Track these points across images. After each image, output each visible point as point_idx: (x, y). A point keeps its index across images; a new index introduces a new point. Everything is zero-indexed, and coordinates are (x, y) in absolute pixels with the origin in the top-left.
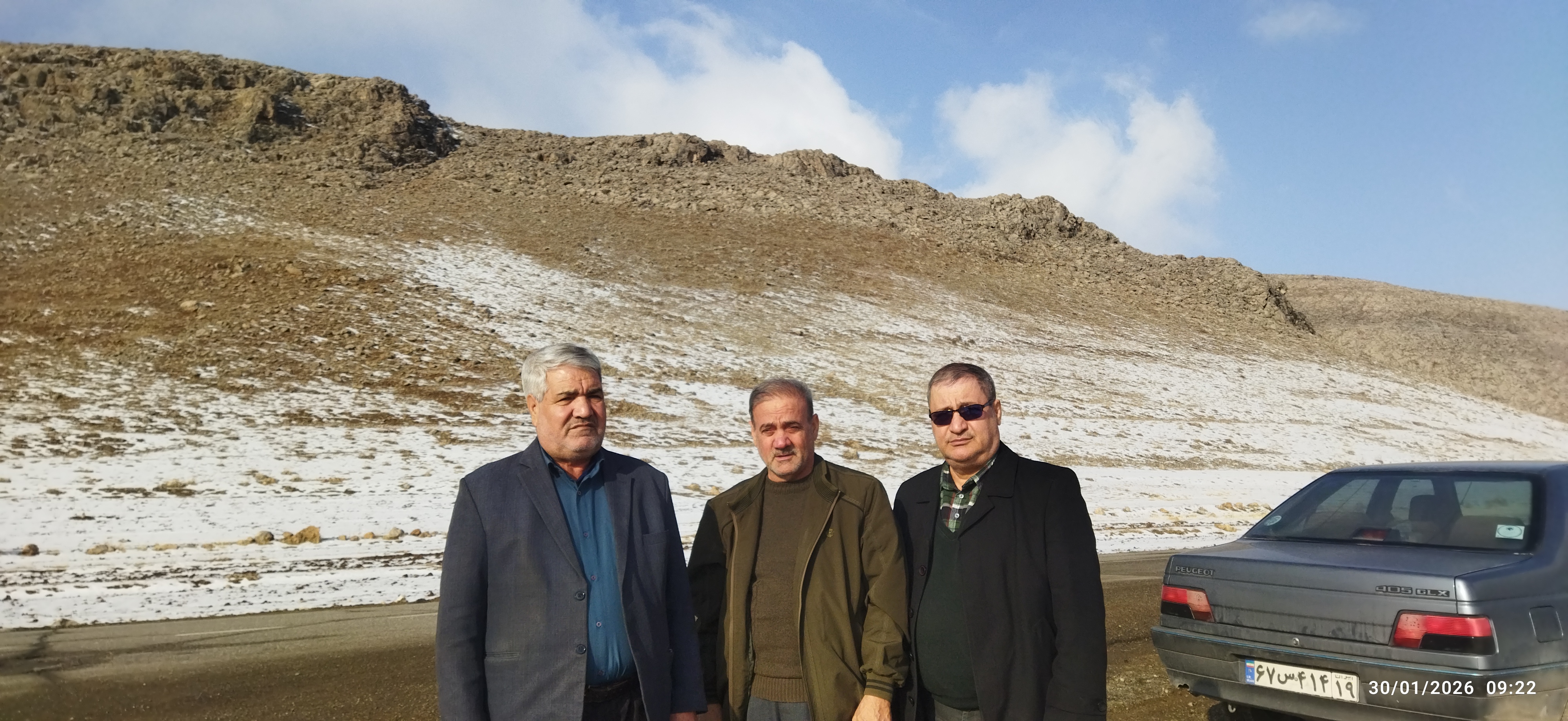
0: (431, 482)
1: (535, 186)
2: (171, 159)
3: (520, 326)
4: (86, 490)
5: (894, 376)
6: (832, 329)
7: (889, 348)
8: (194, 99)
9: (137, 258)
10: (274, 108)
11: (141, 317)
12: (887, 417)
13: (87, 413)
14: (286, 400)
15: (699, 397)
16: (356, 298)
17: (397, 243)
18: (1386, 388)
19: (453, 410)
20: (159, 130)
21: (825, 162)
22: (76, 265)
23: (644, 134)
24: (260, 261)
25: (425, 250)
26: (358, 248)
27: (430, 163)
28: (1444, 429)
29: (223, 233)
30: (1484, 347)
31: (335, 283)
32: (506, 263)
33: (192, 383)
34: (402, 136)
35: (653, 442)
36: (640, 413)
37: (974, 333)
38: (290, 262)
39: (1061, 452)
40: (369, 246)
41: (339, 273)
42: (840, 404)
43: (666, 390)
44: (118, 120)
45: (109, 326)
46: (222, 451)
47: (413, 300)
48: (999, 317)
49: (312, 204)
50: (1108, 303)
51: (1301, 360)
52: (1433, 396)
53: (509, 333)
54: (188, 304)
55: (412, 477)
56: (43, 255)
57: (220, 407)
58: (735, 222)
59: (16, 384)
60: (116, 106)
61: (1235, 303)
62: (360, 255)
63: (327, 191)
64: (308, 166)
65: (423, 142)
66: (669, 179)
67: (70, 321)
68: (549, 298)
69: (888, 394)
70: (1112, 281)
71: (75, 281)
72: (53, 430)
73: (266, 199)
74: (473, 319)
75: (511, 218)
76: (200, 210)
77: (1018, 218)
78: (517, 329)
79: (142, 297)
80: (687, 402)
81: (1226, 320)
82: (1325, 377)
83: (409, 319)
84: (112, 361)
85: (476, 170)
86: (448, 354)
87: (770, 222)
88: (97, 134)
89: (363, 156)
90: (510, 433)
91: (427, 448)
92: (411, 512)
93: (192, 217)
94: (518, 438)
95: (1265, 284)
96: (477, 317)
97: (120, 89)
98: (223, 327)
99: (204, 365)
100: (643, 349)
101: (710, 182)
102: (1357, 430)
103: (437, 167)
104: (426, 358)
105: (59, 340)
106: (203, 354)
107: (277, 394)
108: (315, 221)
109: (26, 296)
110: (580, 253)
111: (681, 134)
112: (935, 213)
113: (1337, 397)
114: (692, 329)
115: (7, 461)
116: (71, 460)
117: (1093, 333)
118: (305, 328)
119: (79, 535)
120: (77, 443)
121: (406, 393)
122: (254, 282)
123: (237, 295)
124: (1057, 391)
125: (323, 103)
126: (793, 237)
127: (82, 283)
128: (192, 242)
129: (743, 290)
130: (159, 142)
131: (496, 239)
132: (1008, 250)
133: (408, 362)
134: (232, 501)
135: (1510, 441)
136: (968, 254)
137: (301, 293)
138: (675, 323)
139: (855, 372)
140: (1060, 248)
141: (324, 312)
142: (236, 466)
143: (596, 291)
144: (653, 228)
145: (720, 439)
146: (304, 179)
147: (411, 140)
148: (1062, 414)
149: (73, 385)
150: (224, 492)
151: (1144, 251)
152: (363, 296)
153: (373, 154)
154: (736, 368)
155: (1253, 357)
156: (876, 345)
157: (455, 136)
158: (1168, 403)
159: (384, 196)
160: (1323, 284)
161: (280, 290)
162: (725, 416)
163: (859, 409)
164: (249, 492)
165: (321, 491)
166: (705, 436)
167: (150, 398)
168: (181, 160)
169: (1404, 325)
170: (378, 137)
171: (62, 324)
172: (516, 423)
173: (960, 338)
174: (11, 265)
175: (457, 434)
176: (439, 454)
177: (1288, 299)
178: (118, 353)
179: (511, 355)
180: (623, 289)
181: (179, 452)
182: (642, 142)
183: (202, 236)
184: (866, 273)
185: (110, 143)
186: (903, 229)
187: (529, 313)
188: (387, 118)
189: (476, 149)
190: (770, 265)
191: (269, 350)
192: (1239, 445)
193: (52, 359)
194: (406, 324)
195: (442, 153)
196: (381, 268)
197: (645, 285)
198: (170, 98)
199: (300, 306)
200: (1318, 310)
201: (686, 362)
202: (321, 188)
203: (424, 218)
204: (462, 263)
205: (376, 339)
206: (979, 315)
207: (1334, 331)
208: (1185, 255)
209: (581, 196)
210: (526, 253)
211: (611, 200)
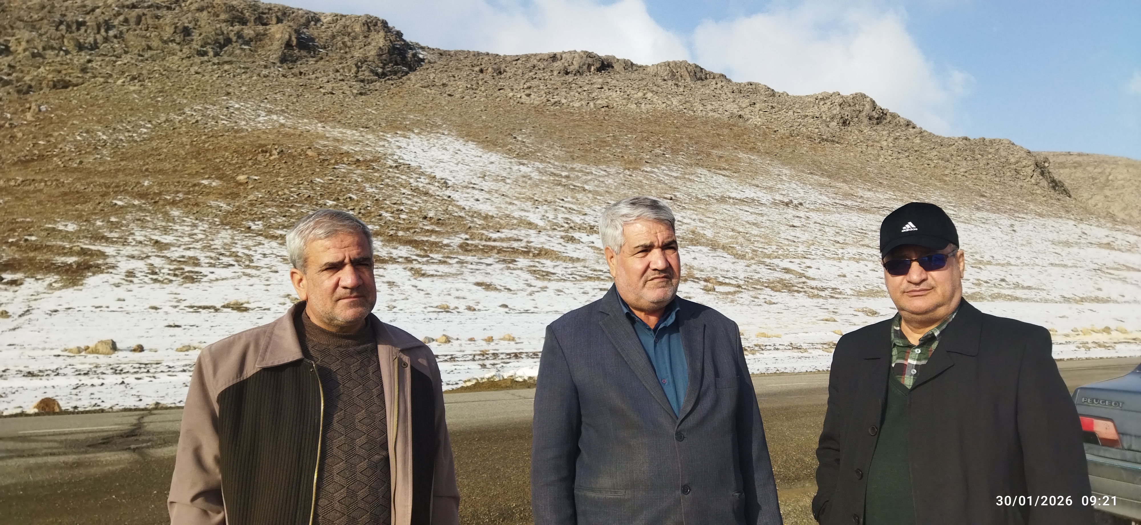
0: (408, 304)
1: (477, 92)
2: (228, 76)
3: (468, 193)
4: (176, 307)
5: (741, 230)
6: (694, 195)
7: (737, 208)
8: (242, 32)
9: (206, 145)
10: (296, 38)
11: (210, 187)
12: (737, 260)
13: (175, 253)
15: (595, 245)
16: (355, 174)
17: (382, 133)
18: (1128, 239)
19: (422, 253)
20: (219, 55)
21: (689, 70)
22: (165, 150)
23: (555, 52)
24: (289, 148)
25: (401, 139)
26: (355, 137)
27: (404, 76)
29: (264, 128)
31: (341, 163)
32: (457, 148)
33: (246, 233)
34: (384, 57)
35: (564, 278)
36: (554, 257)
37: (802, 198)
38: (310, 148)
39: (870, 287)
40: (363, 136)
41: (343, 156)
42: (700, 250)
43: (572, 239)
44: (190, 48)
45: (188, 193)
46: (267, 280)
47: (394, 174)
48: (821, 185)
49: (324, 107)
50: (907, 174)
51: (1061, 217)
53: (461, 198)
54: (242, 178)
55: (395, 301)
56: (142, 144)
57: (265, 250)
58: (622, 116)
59: (127, 233)
60: (189, 38)
61: (1009, 174)
62: (357, 143)
63: (334, 97)
64: (320, 79)
65: (399, 62)
66: (573, 85)
67: (162, 189)
68: (488, 173)
69: (737, 243)
70: (910, 158)
71: (165, 161)
72: (153, 265)
73: (293, 103)
74: (435, 188)
75: (461, 115)
76: (248, 112)
77: (836, 110)
78: (466, 195)
79: (210, 173)
80: (587, 248)
81: (1002, 187)
82: (1079, 231)
83: (391, 188)
84: (191, 217)
85: (436, 80)
86: (419, 213)
87: (648, 115)
88: (176, 58)
89: (357, 72)
90: (462, 270)
91: (405, 280)
93: (243, 116)
94: (468, 273)
95: (1033, 159)
96: (438, 187)
97: (191, 26)
98: (266, 194)
99: (253, 220)
100: (556, 210)
101: (604, 86)
102: (1104, 272)
103: (409, 79)
104: (403, 216)
105: (155, 202)
106: (253, 213)
108: (326, 119)
109: (132, 172)
110: (510, 140)
111: (582, 51)
112: (773, 107)
113: (1088, 247)
114: (590, 195)
115: (122, 286)
116: (165, 286)
117: (895, 197)
118: (321, 194)
119: (171, 338)
120: (169, 274)
121: (390, 241)
122: (286, 162)
123: (274, 171)
124: (866, 241)
125: (330, 34)
126: (665, 126)
127: (170, 163)
128: (243, 134)
129: (628, 166)
130: (218, 63)
131: (450, 130)
132: (829, 135)
133: (391, 219)
136: (798, 138)
137: (318, 170)
138: (578, 191)
139: (711, 227)
140: (869, 132)
141: (333, 183)
143: (522, 167)
144: (562, 121)
146: (318, 89)
147: (390, 59)
148: (871, 258)
149: (165, 234)
150: (269, 309)
151: (936, 134)
152: (359, 172)
153: (364, 71)
155: (1022, 216)
156: (728, 207)
157: (421, 56)
159: (372, 100)
160: (1077, 159)
161: (303, 168)
163: (715, 255)
166: (601, 273)
167: (218, 243)
168: (234, 76)
170: (368, 57)
171: (157, 191)
172: (467, 262)
173: (791, 202)
174: (122, 150)
175: (426, 270)
176: (413, 284)
177: (1050, 171)
178: (195, 212)
179: (462, 214)
180: (541, 166)
181: (238, 281)
182: (554, 58)
183: (250, 130)
184: (720, 153)
185: (186, 64)
186: (748, 120)
187: (475, 184)
188: (373, 44)
189: (435, 65)
190: (647, 148)
191: (297, 210)
192: (1011, 283)
193: (151, 216)
194: (389, 191)
195: (412, 69)
196: (371, 152)
197: (556, 163)
198: (225, 32)
199: (317, 179)
200: (1074, 180)
201: (586, 220)
202: (330, 95)
203: (400, 116)
204: (427, 148)
205: (369, 202)
206: (806, 184)
207: (1086, 195)
208: (969, 137)
209: (510, 98)
210: (472, 141)
211: (532, 101)
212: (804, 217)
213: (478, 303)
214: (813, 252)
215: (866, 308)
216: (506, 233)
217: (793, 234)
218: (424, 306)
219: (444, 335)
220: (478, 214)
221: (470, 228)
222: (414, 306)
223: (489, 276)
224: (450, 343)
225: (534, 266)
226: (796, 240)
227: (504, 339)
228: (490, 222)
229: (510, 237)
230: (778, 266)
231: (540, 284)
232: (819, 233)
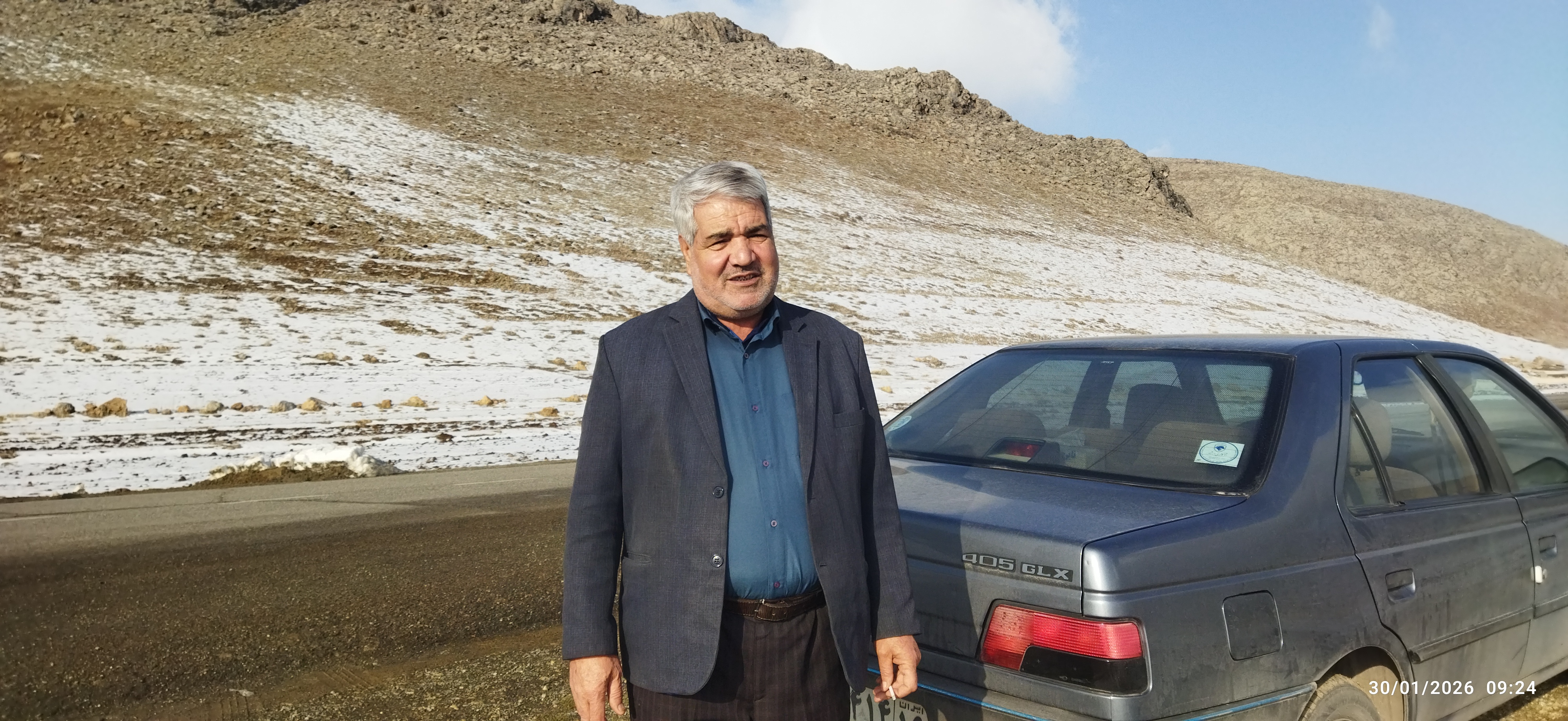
0: (271, 352)
1: (406, 40)
3: (382, 189)
14: (116, 262)
15: (572, 268)
16: (200, 154)
17: (249, 95)
18: (1255, 270)
19: (302, 276)
21: (718, 26)
24: (94, 111)
25: (279, 104)
26: (204, 99)
27: (289, 9)
28: (1306, 311)
29: (55, 79)
30: (1351, 233)
31: (177, 136)
32: (370, 121)
33: (12, 241)
35: (519, 315)
36: (507, 284)
37: (862, 210)
38: (128, 113)
39: (938, 330)
40: (217, 98)
41: (181, 126)
43: (537, 260)
46: (39, 315)
47: (264, 157)
48: (889, 193)
49: (156, 50)
50: (997, 181)
51: (1178, 242)
52: (1299, 279)
53: (370, 196)
54: (12, 156)
55: (249, 347)
57: (41, 268)
58: (622, 86)
61: (1120, 185)
62: (206, 107)
63: (174, 36)
64: (153, 9)
66: (552, 38)
68: (416, 160)
70: (1002, 160)
73: (106, 43)
74: (330, 180)
75: (377, 73)
76: (30, 54)
77: (913, 93)
78: (379, 192)
80: (559, 273)
81: (1110, 201)
82: (1198, 259)
83: (258, 178)
85: (340, 19)
86: (301, 217)
87: (658, 87)
90: (364, 302)
91: (270, 316)
92: (242, 384)
93: (20, 61)
94: (372, 307)
95: (1149, 166)
96: (336, 178)
98: (51, 182)
99: (26, 223)
100: (516, 217)
101: (596, 43)
102: (1223, 311)
103: (297, 15)
104: (275, 221)
106: (26, 210)
107: (106, 255)
108: (158, 68)
110: (452, 112)
112: (830, 85)
113: (1208, 279)
114: (569, 197)
117: (980, 211)
118: (142, 184)
121: (251, 257)
122: (87, 134)
123: (68, 147)
124: (940, 269)
126: (682, 103)
128: (19, 88)
129: (626, 158)
131: (361, 95)
132: (902, 125)
133: (255, 224)
134: (45, 369)
135: (1367, 323)
136: (861, 127)
137: (139, 147)
138: (552, 191)
140: (953, 124)
141: (163, 167)
142: (54, 332)
143: (468, 153)
144: (534, 89)
145: (592, 313)
146: (148, 22)
148: (943, 292)
150: (37, 360)
151: (1036, 130)
152: (207, 151)
154: (614, 239)
155: (1132, 239)
158: (1048, 283)
159: (236, 44)
160: (1204, 168)
161: (116, 142)
162: (598, 289)
164: (65, 360)
165: (146, 360)
166: (576, 309)
169: (1277, 210)
172: (372, 291)
173: (847, 214)
175: (305, 302)
176: (282, 322)
177: (1170, 182)
179: (371, 220)
180: (498, 153)
183: (31, 82)
184: (757, 145)
186: (796, 100)
187: (394, 176)
190: (656, 133)
191: (101, 208)
192: (1111, 324)
194: (255, 182)
196: (229, 122)
197: (521, 150)
199: (136, 161)
200: (1198, 194)
201: (561, 232)
202: (167, 34)
203: (280, 70)
204: (321, 119)
205: (220, 198)
206: (868, 191)
207: (1212, 214)
208: (1075, 136)
209: (457, 52)
210: (393, 112)
211: (489, 58)
212: (862, 235)
213: (384, 350)
214: (871, 283)
215: (930, 357)
216: (437, 249)
217: (846, 258)
218: (296, 355)
219: (312, 399)
220: (397, 220)
221: (381, 240)
222: (280, 356)
223: (406, 311)
224: (322, 411)
225: (476, 298)
226: (850, 267)
227: (409, 404)
228: (414, 233)
229: (443, 255)
230: (822, 301)
231: (482, 323)
232: (881, 258)
